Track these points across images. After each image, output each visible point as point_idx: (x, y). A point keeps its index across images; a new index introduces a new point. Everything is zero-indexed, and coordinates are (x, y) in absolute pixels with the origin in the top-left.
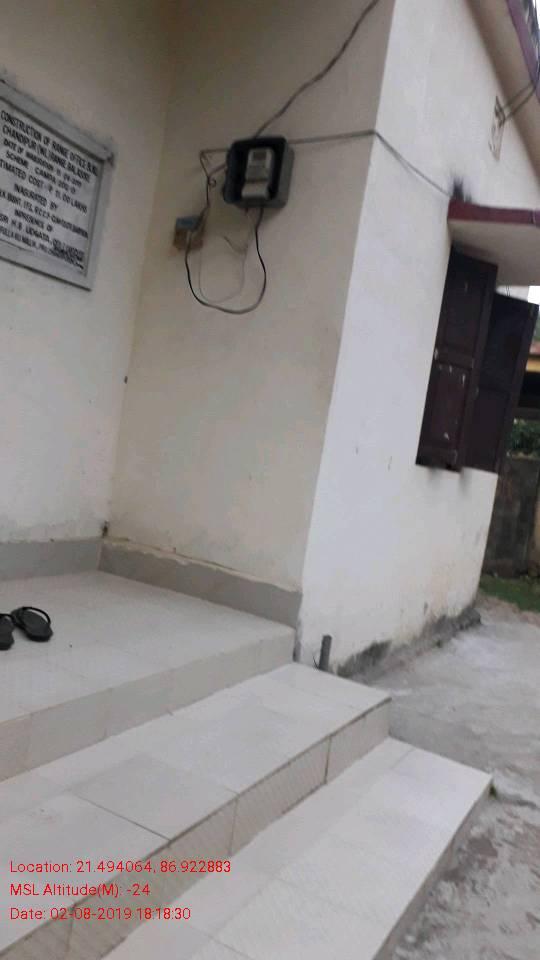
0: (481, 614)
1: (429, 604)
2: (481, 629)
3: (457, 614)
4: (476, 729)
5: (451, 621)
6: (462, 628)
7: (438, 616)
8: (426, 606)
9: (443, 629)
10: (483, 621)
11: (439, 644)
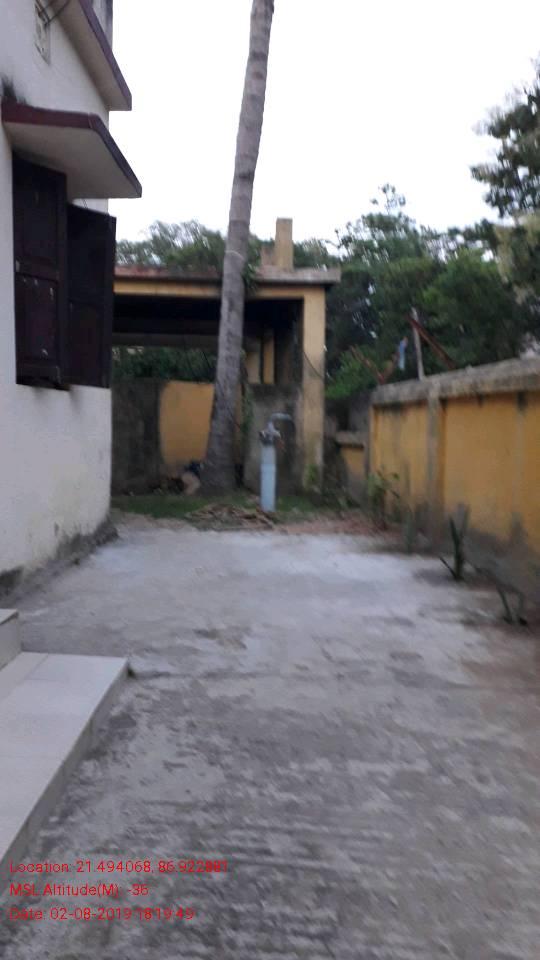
0: (119, 530)
1: (60, 525)
2: (118, 541)
3: (91, 531)
4: (114, 626)
5: (87, 538)
6: (99, 544)
7: (71, 536)
8: (57, 528)
9: (77, 549)
10: (120, 534)
11: (77, 562)
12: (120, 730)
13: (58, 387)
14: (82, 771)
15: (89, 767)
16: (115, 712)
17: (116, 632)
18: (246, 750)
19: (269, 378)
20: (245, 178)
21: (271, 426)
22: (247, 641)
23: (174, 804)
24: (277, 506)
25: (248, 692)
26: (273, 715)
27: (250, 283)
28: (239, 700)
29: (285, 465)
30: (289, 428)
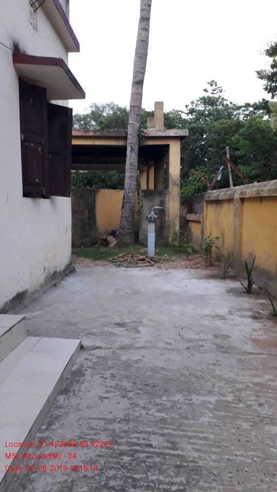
0: (75, 267)
1: (47, 268)
2: (76, 273)
3: (62, 269)
5: (60, 273)
6: (66, 275)
7: (52, 272)
8: (45, 269)
9: (55, 278)
10: (76, 270)
11: (55, 285)
12: (77, 379)
13: (44, 197)
14: (58, 401)
15: (61, 399)
16: (75, 368)
17: (75, 324)
18: (141, 389)
19: (152, 187)
20: (138, 83)
21: (153, 213)
22: (140, 329)
23: (104, 419)
24: (156, 253)
25: (141, 358)
26: (154, 370)
27: (142, 137)
28: (137, 362)
29: (160, 232)
30: (162, 213)
